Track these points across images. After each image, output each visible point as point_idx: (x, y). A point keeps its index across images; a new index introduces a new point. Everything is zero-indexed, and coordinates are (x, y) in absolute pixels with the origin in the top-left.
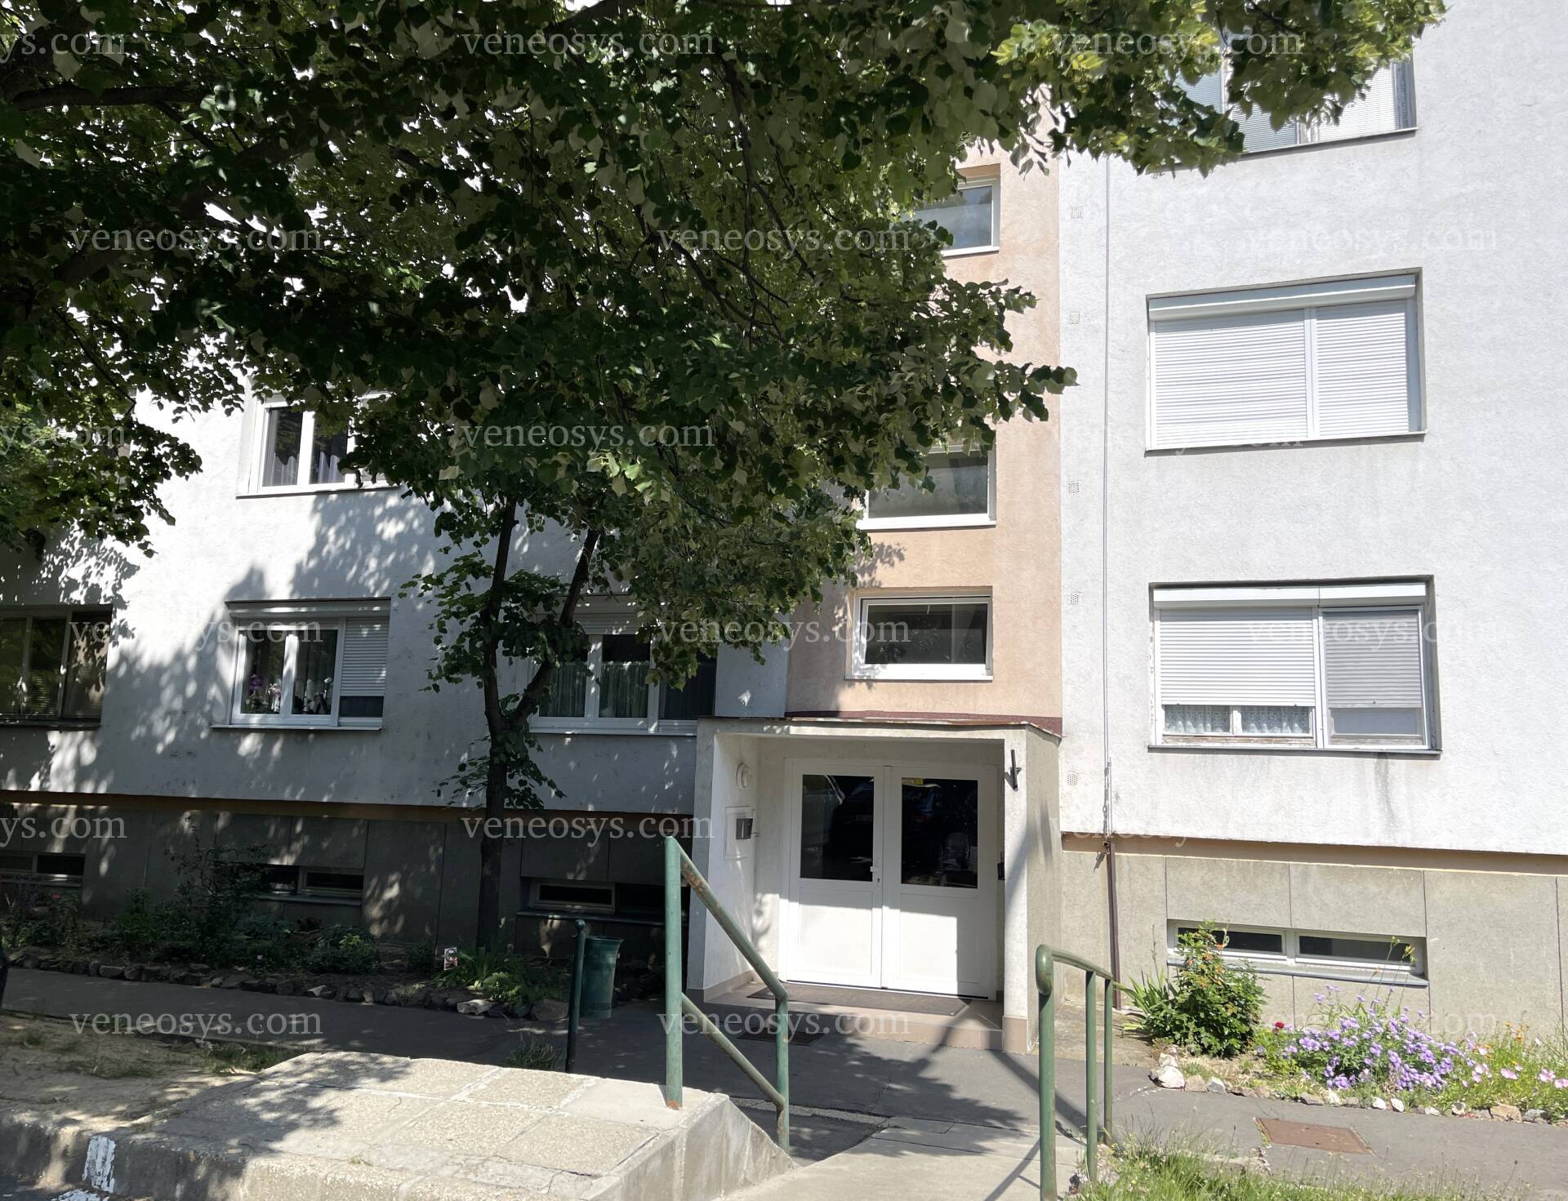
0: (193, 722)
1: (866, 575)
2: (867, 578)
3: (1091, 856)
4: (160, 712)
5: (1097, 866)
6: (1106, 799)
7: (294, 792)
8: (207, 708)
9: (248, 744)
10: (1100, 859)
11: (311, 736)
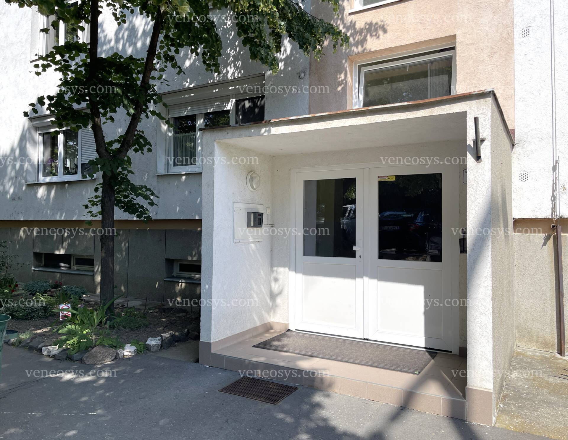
0: (20, 182)
1: (360, 47)
2: (360, 49)
3: (539, 237)
4: (7, 178)
5: (545, 244)
6: (553, 191)
7: (61, 216)
8: (25, 174)
9: (41, 192)
10: (547, 239)
11: (67, 185)
